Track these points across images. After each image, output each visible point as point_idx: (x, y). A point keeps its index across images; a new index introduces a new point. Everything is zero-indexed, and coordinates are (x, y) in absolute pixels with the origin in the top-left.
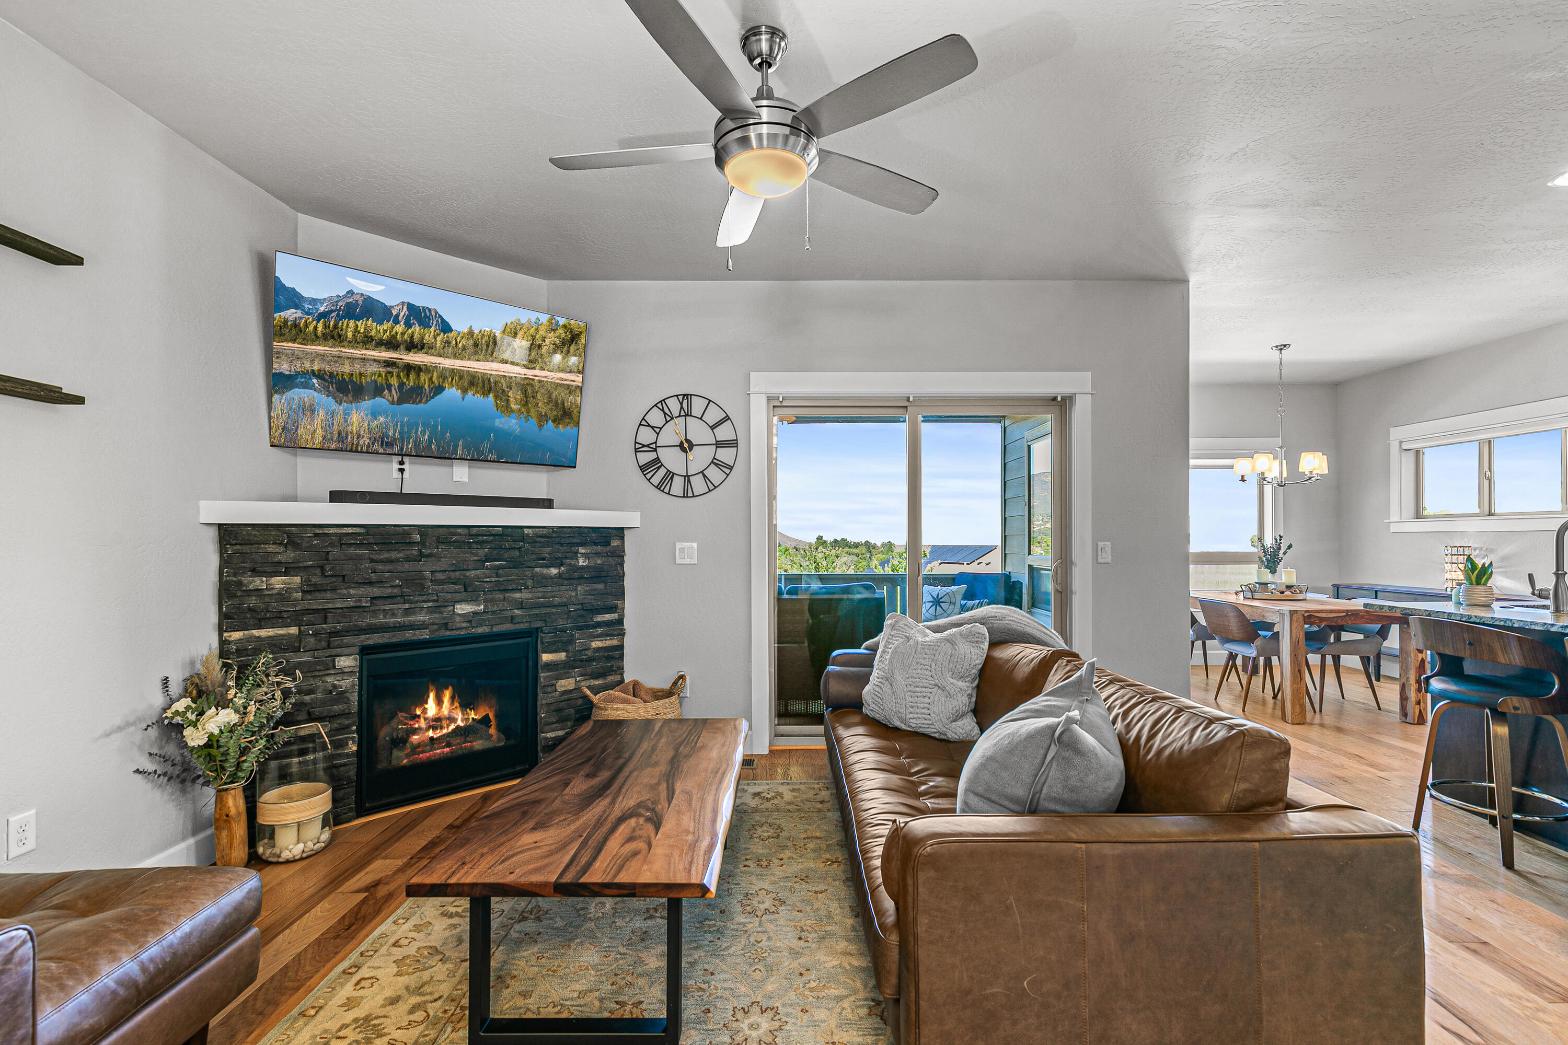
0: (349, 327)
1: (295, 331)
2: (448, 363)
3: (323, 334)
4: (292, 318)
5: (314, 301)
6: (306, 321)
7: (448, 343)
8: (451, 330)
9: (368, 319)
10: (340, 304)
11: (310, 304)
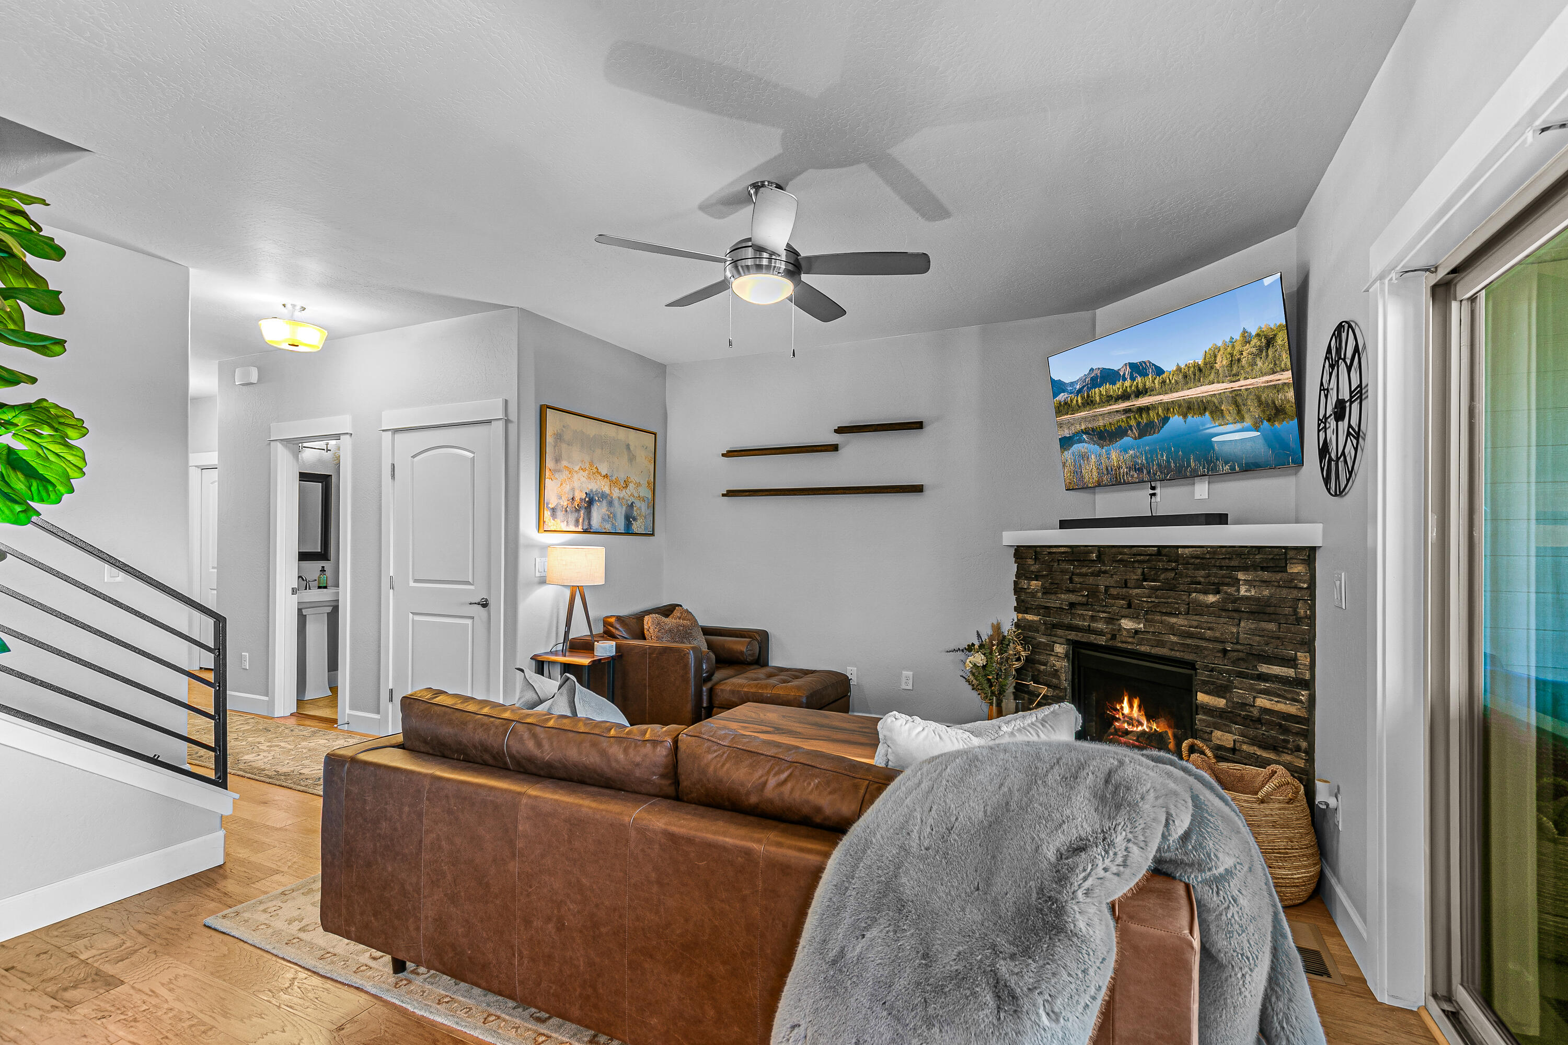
0: (1096, 393)
1: (1067, 407)
2: (1166, 398)
3: (1083, 404)
4: (1063, 399)
5: (1072, 384)
6: (1071, 399)
7: (1164, 382)
8: (1163, 372)
9: (1106, 384)
10: (1086, 380)
11: (1070, 386)
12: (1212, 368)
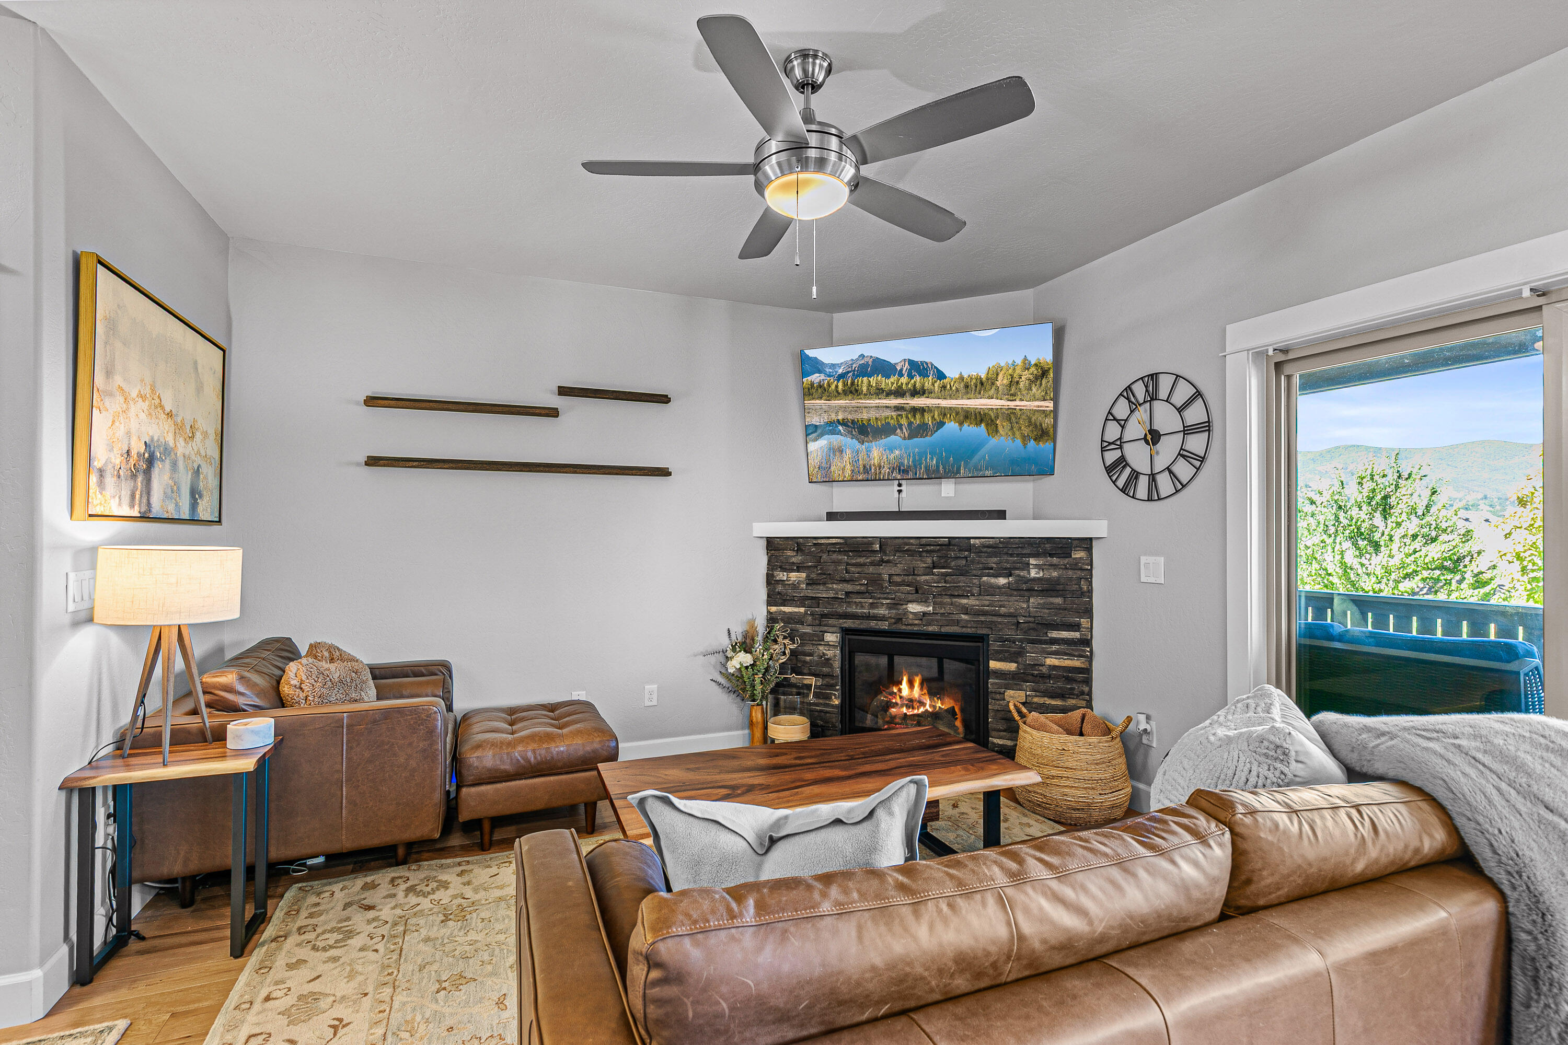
0: (864, 383)
1: (821, 391)
2: (945, 403)
3: (844, 391)
4: (817, 381)
5: (833, 366)
6: (828, 382)
7: (944, 387)
8: (945, 377)
9: (878, 376)
10: (854, 366)
11: (830, 368)
12: (993, 384)
